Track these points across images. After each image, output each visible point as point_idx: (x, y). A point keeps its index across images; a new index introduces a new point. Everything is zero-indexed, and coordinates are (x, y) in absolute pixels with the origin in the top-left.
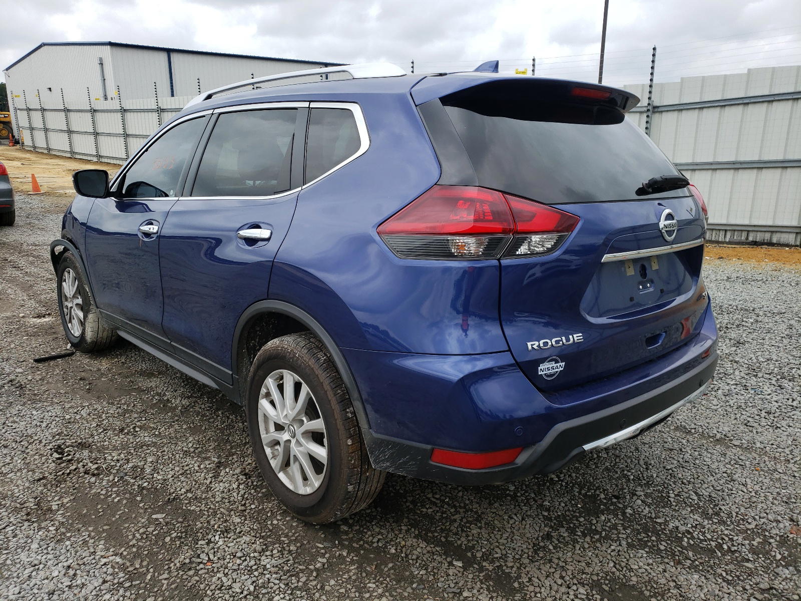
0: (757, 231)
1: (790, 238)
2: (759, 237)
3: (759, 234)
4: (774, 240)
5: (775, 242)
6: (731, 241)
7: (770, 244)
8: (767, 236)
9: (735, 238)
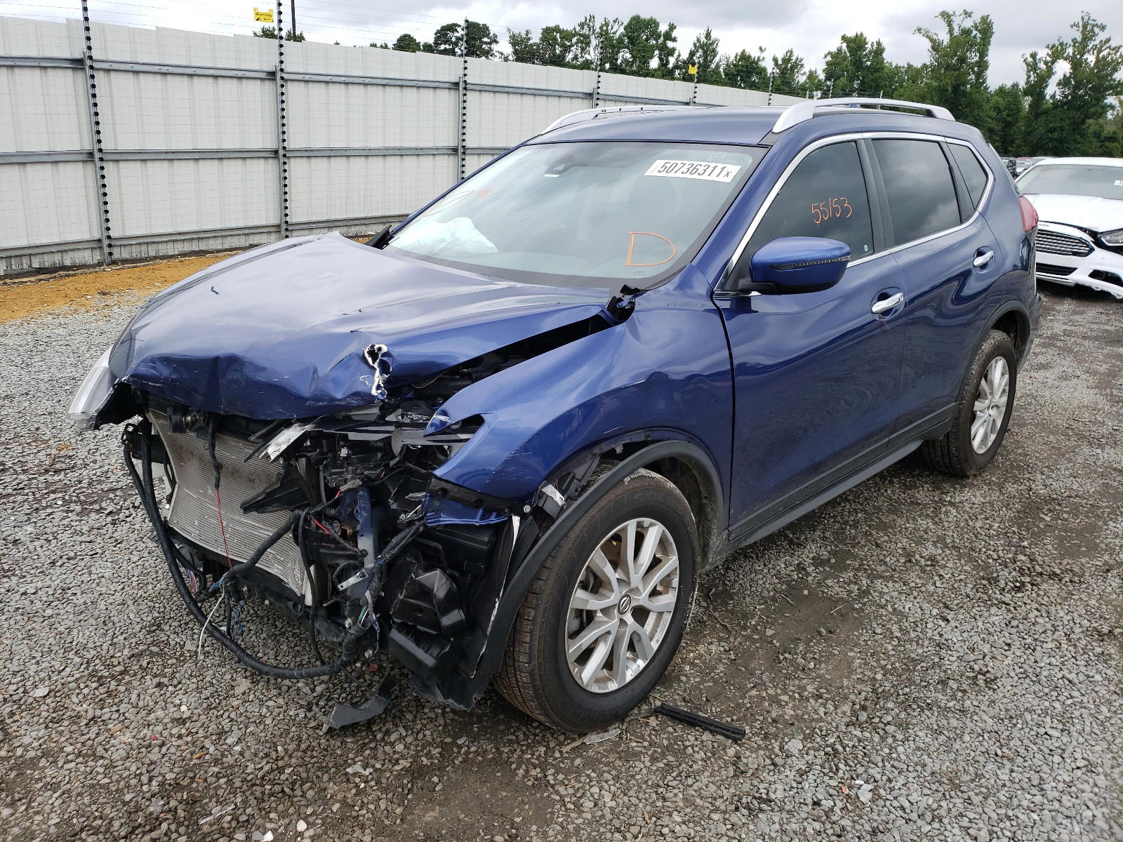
0: (43, 253)
1: (87, 257)
2: (48, 261)
3: (46, 257)
4: (68, 263)
5: (69, 264)
6: (9, 272)
7: (64, 268)
8: (57, 259)
9: (14, 268)
